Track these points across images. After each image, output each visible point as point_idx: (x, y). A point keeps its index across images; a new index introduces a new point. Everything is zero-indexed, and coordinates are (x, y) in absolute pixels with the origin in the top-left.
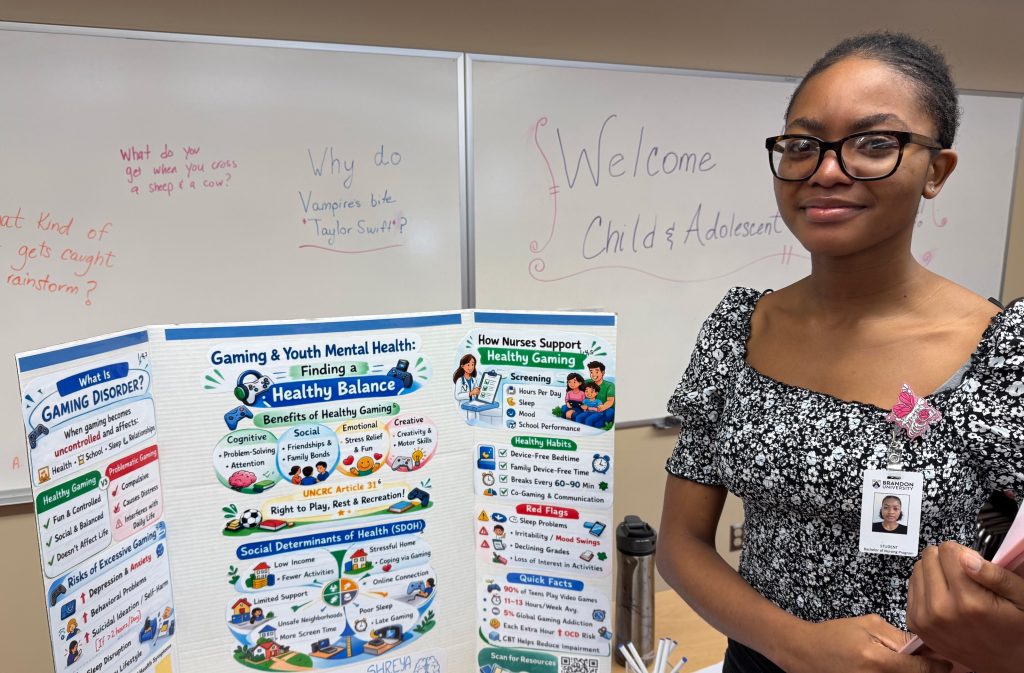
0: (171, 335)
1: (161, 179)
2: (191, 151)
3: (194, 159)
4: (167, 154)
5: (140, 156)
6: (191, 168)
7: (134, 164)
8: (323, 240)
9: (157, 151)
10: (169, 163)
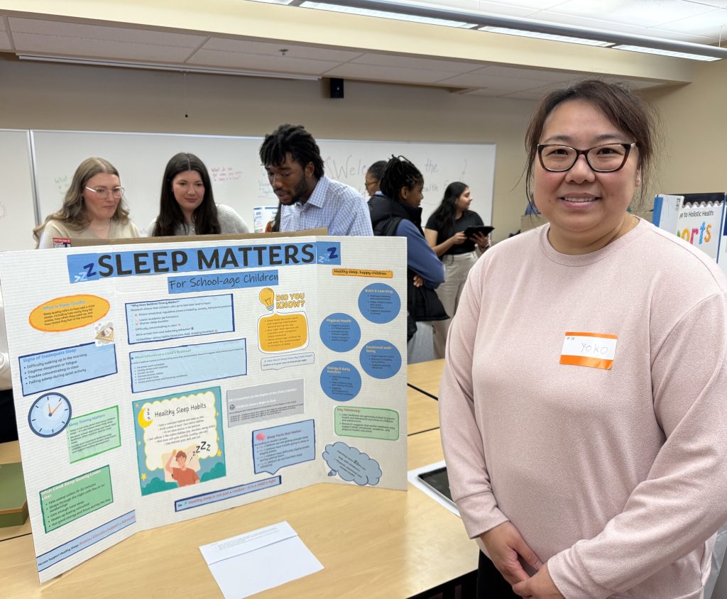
0: (266, 208)
1: (222, 177)
2: (230, 169)
3: (231, 171)
4: (224, 170)
5: (216, 171)
6: (230, 174)
7: (216, 173)
8: (264, 195)
9: (221, 169)
10: (224, 172)
